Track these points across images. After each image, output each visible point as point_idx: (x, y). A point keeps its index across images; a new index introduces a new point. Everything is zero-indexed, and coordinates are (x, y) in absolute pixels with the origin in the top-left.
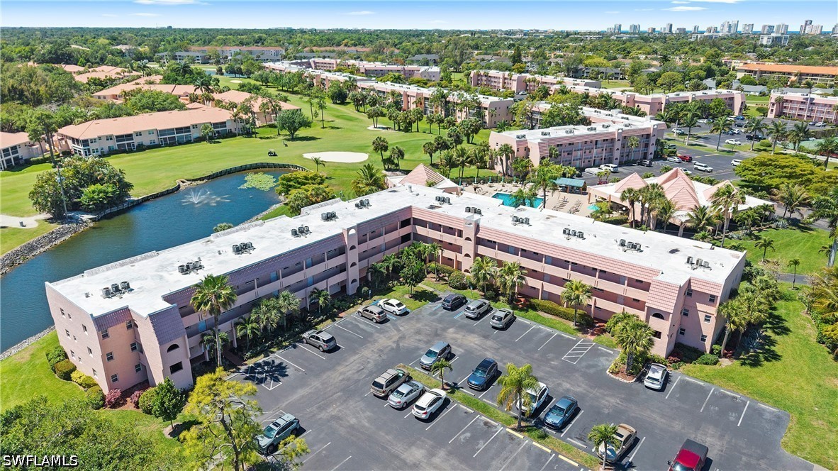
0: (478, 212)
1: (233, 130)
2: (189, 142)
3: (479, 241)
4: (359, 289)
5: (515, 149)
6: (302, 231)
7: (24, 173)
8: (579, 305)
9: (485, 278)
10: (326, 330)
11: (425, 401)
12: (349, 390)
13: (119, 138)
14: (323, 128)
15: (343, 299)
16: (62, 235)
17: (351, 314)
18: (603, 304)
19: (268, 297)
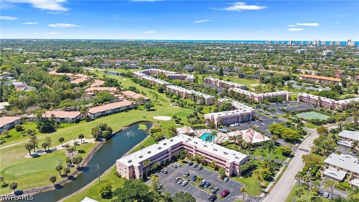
0: (197, 143)
1: (132, 107)
2: (120, 112)
3: (196, 151)
4: (171, 160)
5: (210, 119)
6: (160, 148)
7: (79, 124)
8: (214, 165)
9: (197, 159)
10: (165, 169)
11: (184, 182)
12: (170, 181)
13: (102, 112)
14: (157, 105)
15: (168, 163)
16: (101, 145)
17: (170, 166)
18: (220, 165)
19: (154, 163)
